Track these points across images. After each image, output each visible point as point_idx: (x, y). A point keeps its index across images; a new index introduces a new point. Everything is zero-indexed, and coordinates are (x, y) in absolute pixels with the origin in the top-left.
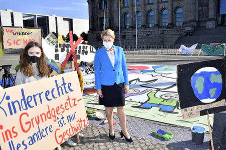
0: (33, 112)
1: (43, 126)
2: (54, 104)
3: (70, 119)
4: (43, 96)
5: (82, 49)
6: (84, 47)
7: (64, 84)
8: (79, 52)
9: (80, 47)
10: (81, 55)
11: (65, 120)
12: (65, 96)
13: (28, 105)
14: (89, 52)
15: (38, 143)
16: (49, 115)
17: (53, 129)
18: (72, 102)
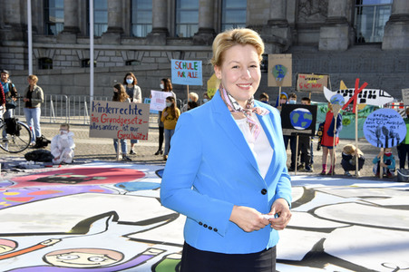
0: (110, 116)
1: (112, 124)
2: (124, 117)
3: (132, 129)
4: (118, 110)
5: (368, 94)
6: (370, 92)
7: (136, 109)
8: (365, 96)
9: (366, 92)
10: (367, 99)
11: (129, 128)
12: (135, 116)
13: (108, 111)
14: (378, 95)
15: (106, 131)
16: (118, 121)
17: (119, 129)
18: (138, 121)
